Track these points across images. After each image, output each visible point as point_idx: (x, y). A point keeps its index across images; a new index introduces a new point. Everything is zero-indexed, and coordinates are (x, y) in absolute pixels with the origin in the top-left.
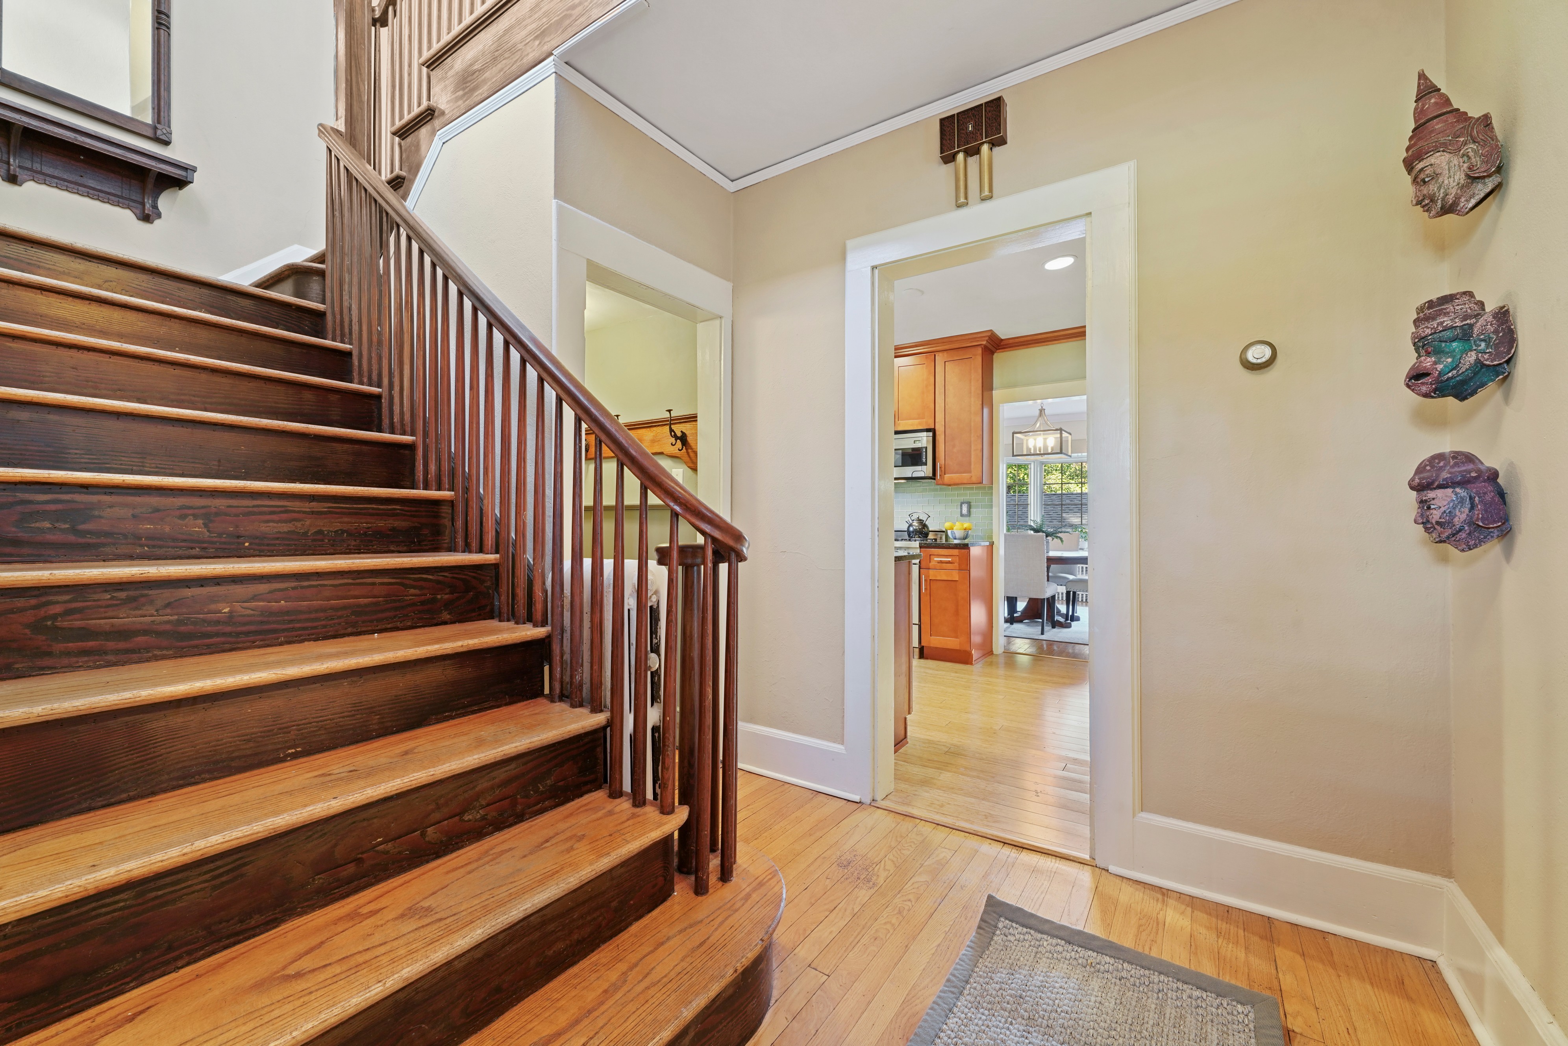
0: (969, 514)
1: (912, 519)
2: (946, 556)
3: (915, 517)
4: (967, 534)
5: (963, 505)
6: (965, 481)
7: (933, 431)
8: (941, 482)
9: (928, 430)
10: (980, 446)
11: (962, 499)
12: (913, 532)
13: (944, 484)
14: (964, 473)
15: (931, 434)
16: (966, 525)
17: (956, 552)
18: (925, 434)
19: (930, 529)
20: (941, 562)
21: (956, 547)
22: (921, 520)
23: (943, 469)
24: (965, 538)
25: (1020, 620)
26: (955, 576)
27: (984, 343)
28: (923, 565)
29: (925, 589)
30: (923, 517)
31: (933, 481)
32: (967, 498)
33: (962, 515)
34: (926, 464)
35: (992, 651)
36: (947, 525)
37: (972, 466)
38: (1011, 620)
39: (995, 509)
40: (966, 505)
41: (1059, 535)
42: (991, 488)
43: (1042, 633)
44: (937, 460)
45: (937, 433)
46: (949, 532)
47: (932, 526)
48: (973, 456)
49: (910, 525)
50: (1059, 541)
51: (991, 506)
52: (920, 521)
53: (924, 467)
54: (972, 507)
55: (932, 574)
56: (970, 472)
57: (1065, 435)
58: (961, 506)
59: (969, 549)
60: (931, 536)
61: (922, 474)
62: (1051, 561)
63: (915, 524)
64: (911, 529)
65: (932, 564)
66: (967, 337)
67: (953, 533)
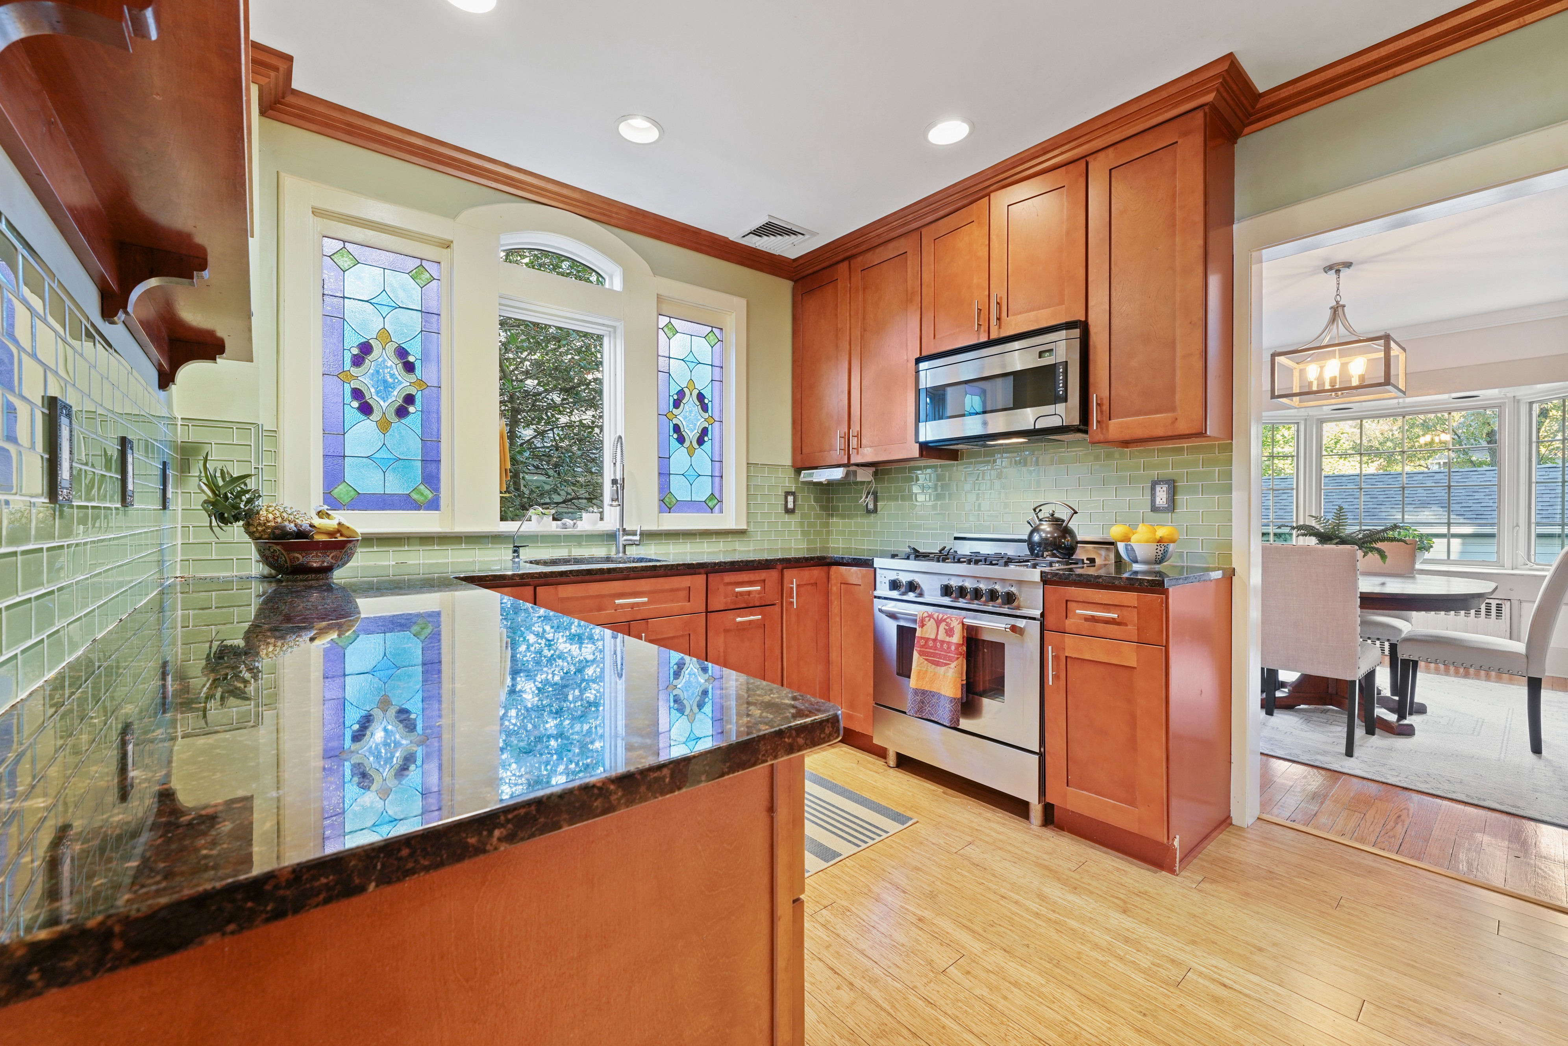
0: (1172, 505)
1: (1041, 515)
2: (1107, 607)
3: (1045, 513)
4: (1166, 552)
5: (1158, 488)
6: (1160, 432)
7: (1084, 327)
8: (1100, 437)
9: (1069, 326)
10: (1199, 346)
11: (1155, 474)
12: (1039, 544)
13: (1107, 442)
14: (1156, 413)
15: (1076, 333)
16: (1162, 532)
17: (1130, 598)
18: (1063, 334)
19: (1079, 538)
20: (1093, 619)
21: (1134, 585)
22: (1058, 520)
23: (1106, 407)
24: (1160, 560)
25: (1288, 705)
26: (1129, 656)
27: (1210, 98)
28: (1050, 621)
29: (1056, 677)
30: (1063, 514)
31: (1080, 436)
32: (1168, 472)
33: (1154, 509)
34: (1065, 400)
35: (1228, 818)
36: (1116, 532)
37: (1178, 396)
38: (1270, 705)
39: (1237, 496)
40: (1165, 487)
41: (1379, 545)
42: (1229, 448)
43: (1349, 752)
44: (1091, 390)
45: (1093, 330)
46: (1121, 546)
47: (1083, 530)
48: (1178, 373)
49: (1035, 530)
50: (1377, 556)
51: (1229, 489)
52: (1056, 522)
53: (1060, 408)
54: (1179, 490)
55: (1073, 646)
56: (1173, 409)
57: (1395, 350)
58: (1153, 489)
59: (1165, 592)
60: (1081, 554)
61: (1056, 422)
62: (1370, 601)
63: (1046, 527)
64: (1036, 538)
65: (1069, 623)
66: (1164, 94)
67: (1130, 550)
